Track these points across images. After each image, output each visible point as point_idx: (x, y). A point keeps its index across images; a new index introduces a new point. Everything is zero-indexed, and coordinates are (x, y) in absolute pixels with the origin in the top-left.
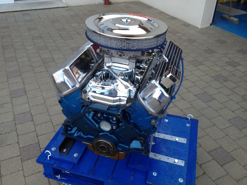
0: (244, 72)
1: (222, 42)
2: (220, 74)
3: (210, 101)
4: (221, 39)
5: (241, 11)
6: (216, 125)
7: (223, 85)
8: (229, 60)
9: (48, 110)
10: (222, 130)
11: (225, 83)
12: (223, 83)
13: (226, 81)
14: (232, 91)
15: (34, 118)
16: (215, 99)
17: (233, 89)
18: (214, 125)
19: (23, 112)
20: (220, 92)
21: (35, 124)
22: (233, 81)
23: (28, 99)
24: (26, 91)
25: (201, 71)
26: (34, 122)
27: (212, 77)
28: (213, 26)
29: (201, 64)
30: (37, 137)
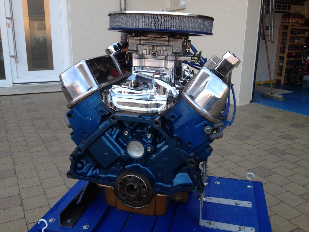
0: (305, 145)
1: (269, 118)
2: (275, 148)
3: (270, 176)
4: (266, 115)
5: (283, 90)
6: (284, 203)
7: (281, 158)
8: (283, 134)
9: (46, 192)
10: (294, 207)
11: (284, 156)
12: (281, 157)
13: (284, 155)
14: (295, 164)
15: (24, 202)
16: (275, 173)
17: (296, 162)
18: (282, 202)
19: (9, 196)
20: (280, 166)
21: (25, 210)
22: (294, 154)
23: (19, 181)
24: (16, 171)
25: (250, 145)
26: (23, 207)
27: (266, 151)
28: (253, 103)
29: (249, 138)
30: (27, 225)
